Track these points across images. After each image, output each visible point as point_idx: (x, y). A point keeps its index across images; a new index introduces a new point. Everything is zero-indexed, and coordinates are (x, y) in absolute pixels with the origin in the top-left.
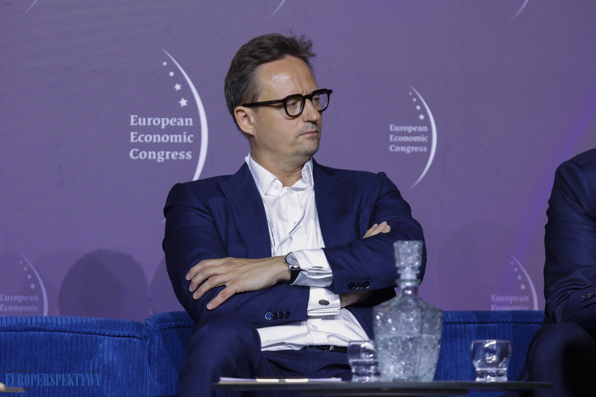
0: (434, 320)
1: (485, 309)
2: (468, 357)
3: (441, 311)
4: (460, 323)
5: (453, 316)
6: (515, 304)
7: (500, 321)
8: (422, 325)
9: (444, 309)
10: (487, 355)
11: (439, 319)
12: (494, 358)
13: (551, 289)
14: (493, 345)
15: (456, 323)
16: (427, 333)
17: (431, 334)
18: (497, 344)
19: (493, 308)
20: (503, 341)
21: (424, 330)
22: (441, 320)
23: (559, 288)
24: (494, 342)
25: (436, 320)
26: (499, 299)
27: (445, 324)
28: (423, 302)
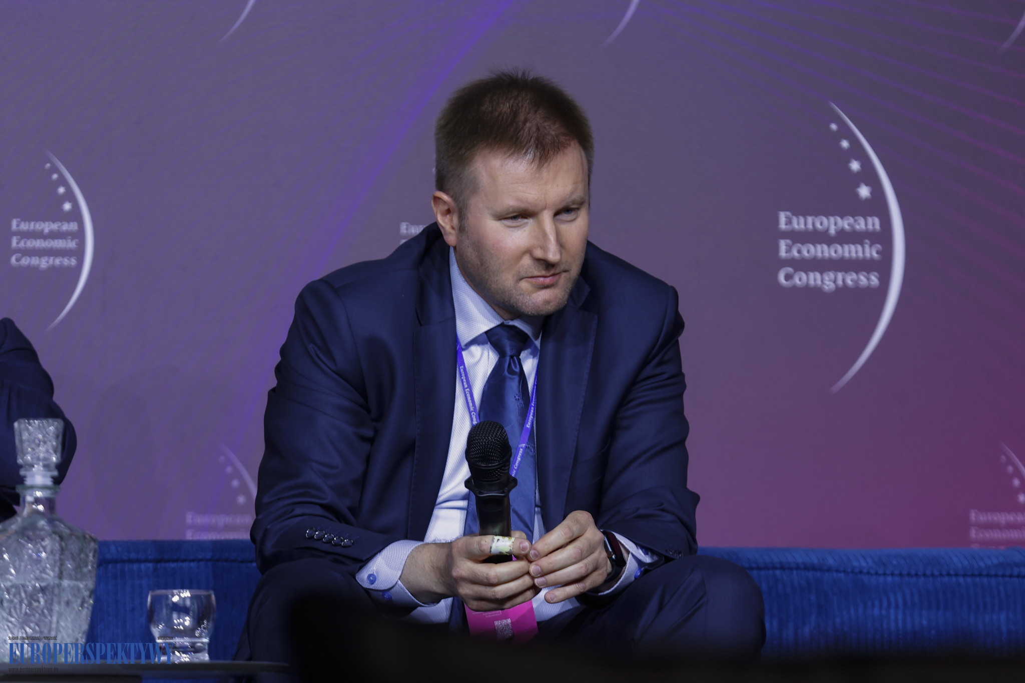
0: (82, 556)
1: (175, 537)
2: (143, 620)
3: (94, 540)
4: (131, 561)
5: (120, 549)
6: (227, 528)
7: (200, 557)
8: (62, 565)
9: (101, 538)
10: (175, 615)
11: (91, 555)
12: (187, 621)
13: (266, 500)
14: (185, 599)
15: (123, 561)
16: (71, 578)
17: (77, 579)
18: (192, 598)
19: (190, 536)
20: (202, 593)
21: (64, 573)
22: (94, 556)
23: (279, 499)
24: (186, 594)
25: (87, 556)
26: (200, 520)
27: (103, 563)
28: (62, 526)
